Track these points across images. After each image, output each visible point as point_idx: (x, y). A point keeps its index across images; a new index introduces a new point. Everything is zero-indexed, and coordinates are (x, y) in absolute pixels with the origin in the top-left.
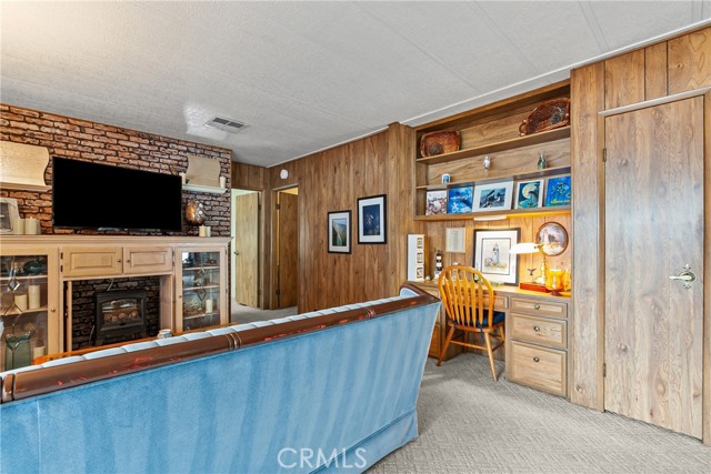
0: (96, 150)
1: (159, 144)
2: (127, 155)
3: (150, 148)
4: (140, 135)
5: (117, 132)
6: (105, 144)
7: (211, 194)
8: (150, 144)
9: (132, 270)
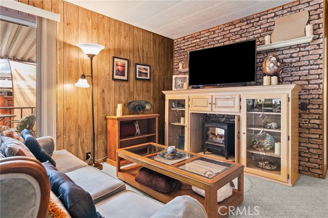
0: (220, 41)
1: (252, 21)
2: (234, 37)
3: (247, 27)
4: (241, 21)
5: (230, 25)
6: (223, 35)
7: (298, 46)
8: (247, 24)
9: (217, 110)
